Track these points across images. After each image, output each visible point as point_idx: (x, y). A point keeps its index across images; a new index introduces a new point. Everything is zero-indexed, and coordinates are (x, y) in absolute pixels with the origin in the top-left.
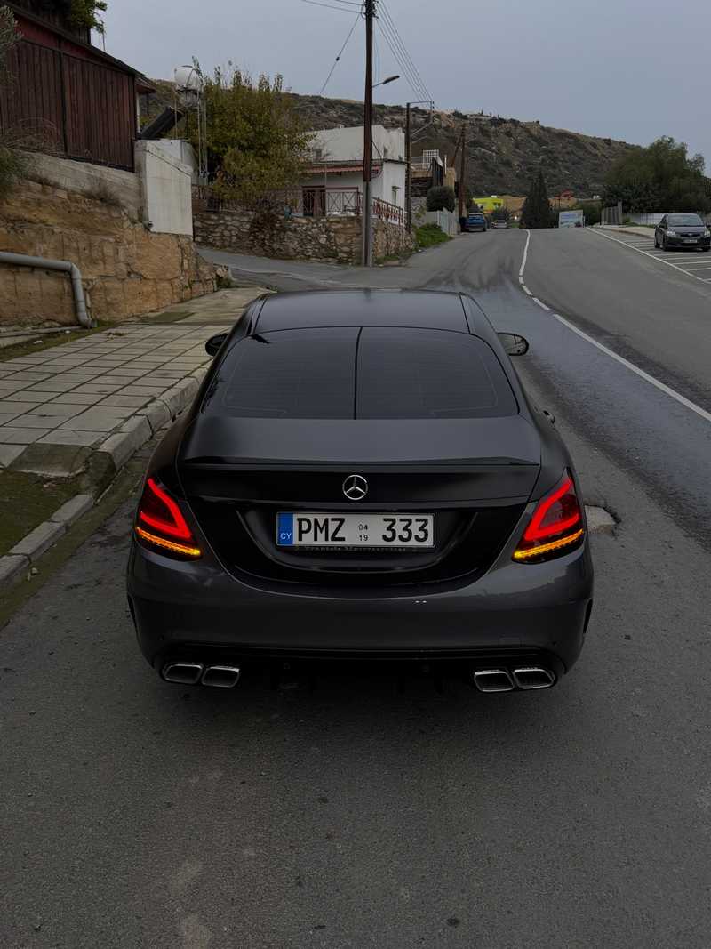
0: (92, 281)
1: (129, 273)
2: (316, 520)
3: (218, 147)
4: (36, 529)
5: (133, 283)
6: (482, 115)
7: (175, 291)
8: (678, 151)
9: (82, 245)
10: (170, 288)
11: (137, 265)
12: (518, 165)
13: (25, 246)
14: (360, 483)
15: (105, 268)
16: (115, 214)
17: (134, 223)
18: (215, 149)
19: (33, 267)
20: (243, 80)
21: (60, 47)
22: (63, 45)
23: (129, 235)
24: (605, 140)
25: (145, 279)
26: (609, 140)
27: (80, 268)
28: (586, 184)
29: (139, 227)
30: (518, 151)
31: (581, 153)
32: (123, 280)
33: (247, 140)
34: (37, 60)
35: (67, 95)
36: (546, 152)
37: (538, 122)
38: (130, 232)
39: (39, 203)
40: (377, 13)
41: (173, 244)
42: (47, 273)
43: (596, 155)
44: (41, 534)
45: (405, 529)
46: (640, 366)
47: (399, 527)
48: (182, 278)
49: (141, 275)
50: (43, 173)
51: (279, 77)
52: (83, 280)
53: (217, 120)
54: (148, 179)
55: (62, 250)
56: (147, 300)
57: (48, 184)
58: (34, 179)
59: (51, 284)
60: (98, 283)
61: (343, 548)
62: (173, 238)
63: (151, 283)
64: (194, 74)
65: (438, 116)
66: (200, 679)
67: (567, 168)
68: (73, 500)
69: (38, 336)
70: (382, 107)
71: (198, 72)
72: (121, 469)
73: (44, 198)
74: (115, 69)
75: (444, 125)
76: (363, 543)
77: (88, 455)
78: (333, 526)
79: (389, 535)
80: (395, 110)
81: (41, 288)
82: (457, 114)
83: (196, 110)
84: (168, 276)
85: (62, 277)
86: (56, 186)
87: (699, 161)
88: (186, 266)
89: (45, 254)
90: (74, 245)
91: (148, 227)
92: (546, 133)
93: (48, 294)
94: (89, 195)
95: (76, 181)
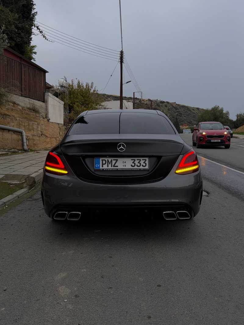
0: (29, 136)
1: (42, 135)
2: (108, 160)
3: (72, 104)
4: (7, 197)
5: (43, 138)
6: (157, 100)
7: (57, 141)
8: (220, 110)
9: (26, 124)
10: (55, 140)
11: (45, 132)
12: (169, 116)
13: (6, 123)
14: (123, 146)
15: (34, 133)
16: (38, 115)
17: (44, 118)
18: (71, 105)
19: (9, 130)
20: (81, 84)
21: (21, 61)
22: (22, 61)
23: (42, 122)
24: (197, 108)
25: (47, 137)
26: (198, 108)
27: (25, 132)
28: (191, 122)
29: (46, 120)
30: (169, 111)
31: (189, 112)
32: (40, 137)
33: (81, 102)
34: (13, 65)
35: (23, 76)
36: (178, 112)
37: (175, 102)
38: (42, 121)
39: (12, 110)
40: (124, 62)
41: (57, 126)
42: (14, 133)
43: (194, 113)
44: (9, 198)
45: (139, 163)
46: (212, 160)
47: (136, 162)
48: (59, 137)
49: (46, 136)
50: (14, 100)
51: (92, 83)
52: (26, 136)
53: (72, 96)
54: (49, 105)
55: (19, 125)
56: (48, 144)
57: (15, 104)
58: (11, 102)
59: (15, 136)
60: (31, 137)
61: (117, 169)
62: (57, 124)
63: (49, 138)
64: (65, 81)
65: (143, 100)
66: (67, 218)
67: (185, 117)
68: (21, 190)
69: (10, 152)
70: (125, 97)
71: (66, 81)
72: (38, 183)
73: (14, 108)
74: (39, 69)
75: (145, 103)
76: (124, 168)
77: (26, 177)
78: (114, 162)
79: (133, 165)
80: (129, 98)
81: (12, 138)
82: (149, 100)
83: (65, 93)
84: (55, 136)
85: (19, 134)
86: (18, 105)
87: (228, 113)
88: (61, 134)
89: (13, 126)
90: (23, 124)
91: (48, 120)
92: (178, 106)
93: (14, 140)
94: (29, 109)
95: (25, 104)
